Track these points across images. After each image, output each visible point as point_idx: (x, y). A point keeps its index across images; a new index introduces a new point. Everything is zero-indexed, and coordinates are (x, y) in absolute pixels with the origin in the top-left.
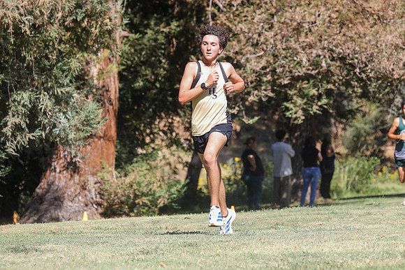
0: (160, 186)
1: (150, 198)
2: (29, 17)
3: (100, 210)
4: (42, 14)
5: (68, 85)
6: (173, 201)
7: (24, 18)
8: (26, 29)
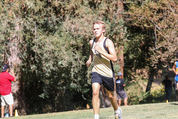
1: (136, 98)
6: (144, 99)
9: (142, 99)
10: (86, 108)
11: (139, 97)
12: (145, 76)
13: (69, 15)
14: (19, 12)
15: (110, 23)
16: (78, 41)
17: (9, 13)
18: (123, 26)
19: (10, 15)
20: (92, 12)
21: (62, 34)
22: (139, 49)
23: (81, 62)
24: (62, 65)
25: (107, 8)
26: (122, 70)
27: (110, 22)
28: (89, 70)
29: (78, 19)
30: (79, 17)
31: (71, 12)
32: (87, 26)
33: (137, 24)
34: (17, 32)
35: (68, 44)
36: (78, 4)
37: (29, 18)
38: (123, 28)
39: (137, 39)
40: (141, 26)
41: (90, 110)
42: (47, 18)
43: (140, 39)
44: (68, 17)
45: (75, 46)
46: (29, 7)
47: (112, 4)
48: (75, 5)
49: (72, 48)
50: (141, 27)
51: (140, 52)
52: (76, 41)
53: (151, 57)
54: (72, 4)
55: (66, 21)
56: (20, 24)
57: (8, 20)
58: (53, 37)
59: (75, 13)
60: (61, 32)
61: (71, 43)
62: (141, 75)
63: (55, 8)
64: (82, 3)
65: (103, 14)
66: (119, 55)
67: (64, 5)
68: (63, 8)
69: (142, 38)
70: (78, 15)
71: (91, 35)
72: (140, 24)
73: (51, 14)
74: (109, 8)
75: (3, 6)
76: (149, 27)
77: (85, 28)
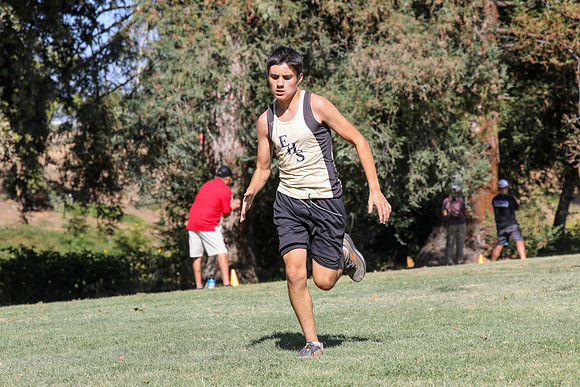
0: (539, 231)
1: (531, 242)
2: (426, 86)
3: (486, 254)
4: (437, 82)
5: (460, 144)
6: (549, 244)
7: (422, 87)
8: (423, 95)
9: (545, 244)
10: (404, 265)
11: (537, 239)
12: (551, 186)
13: (363, 35)
14: (240, 28)
15: (465, 56)
16: (386, 100)
17: (216, 32)
18: (497, 61)
19: (218, 37)
20: (421, 28)
21: (346, 83)
22: (538, 120)
23: (392, 151)
24: (345, 158)
25: (458, 17)
26: (495, 172)
27: (465, 51)
28: (412, 171)
29: (387, 45)
30: (388, 39)
31: (367, 29)
32: (407, 64)
33: (533, 56)
34: (236, 78)
35: (361, 108)
36: (385, 9)
37: (263, 43)
38: (498, 66)
39: (531, 95)
40: (542, 63)
41: (417, 270)
42: (308, 43)
43: (539, 95)
44: (360, 39)
45: (378, 112)
46: (265, 16)
47: (471, 7)
48: (379, 10)
49: (371, 118)
50: (543, 65)
51: (539, 127)
52: (381, 100)
53: (568, 139)
54: (371, 9)
55: (356, 50)
56: (242, 58)
57: (214, 48)
58: (324, 89)
59: (377, 29)
60: (343, 77)
61: (369, 104)
62: (542, 184)
63: (328, 19)
64: (396, 6)
65: (448, 33)
66: (487, 136)
67: (351, 10)
68: (349, 19)
69: (546, 93)
70: (385, 35)
71: (419, 84)
72: (540, 59)
73: (319, 33)
74: (462, 18)
75: (199, 15)
76: (562, 64)
77: (404, 69)
